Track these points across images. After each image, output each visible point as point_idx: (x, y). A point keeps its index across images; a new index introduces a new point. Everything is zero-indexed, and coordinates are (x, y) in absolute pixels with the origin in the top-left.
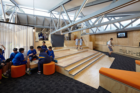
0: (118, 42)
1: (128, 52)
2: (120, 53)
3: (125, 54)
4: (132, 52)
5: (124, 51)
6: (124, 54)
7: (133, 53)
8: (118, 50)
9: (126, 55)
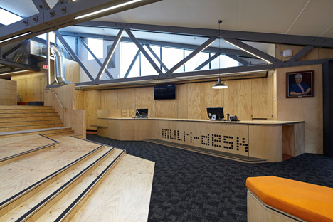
0: (156, 109)
1: (181, 136)
2: (164, 139)
3: (176, 141)
4: (191, 135)
5: (173, 132)
6: (174, 141)
7: (193, 138)
8: (159, 133)
9: (178, 145)
